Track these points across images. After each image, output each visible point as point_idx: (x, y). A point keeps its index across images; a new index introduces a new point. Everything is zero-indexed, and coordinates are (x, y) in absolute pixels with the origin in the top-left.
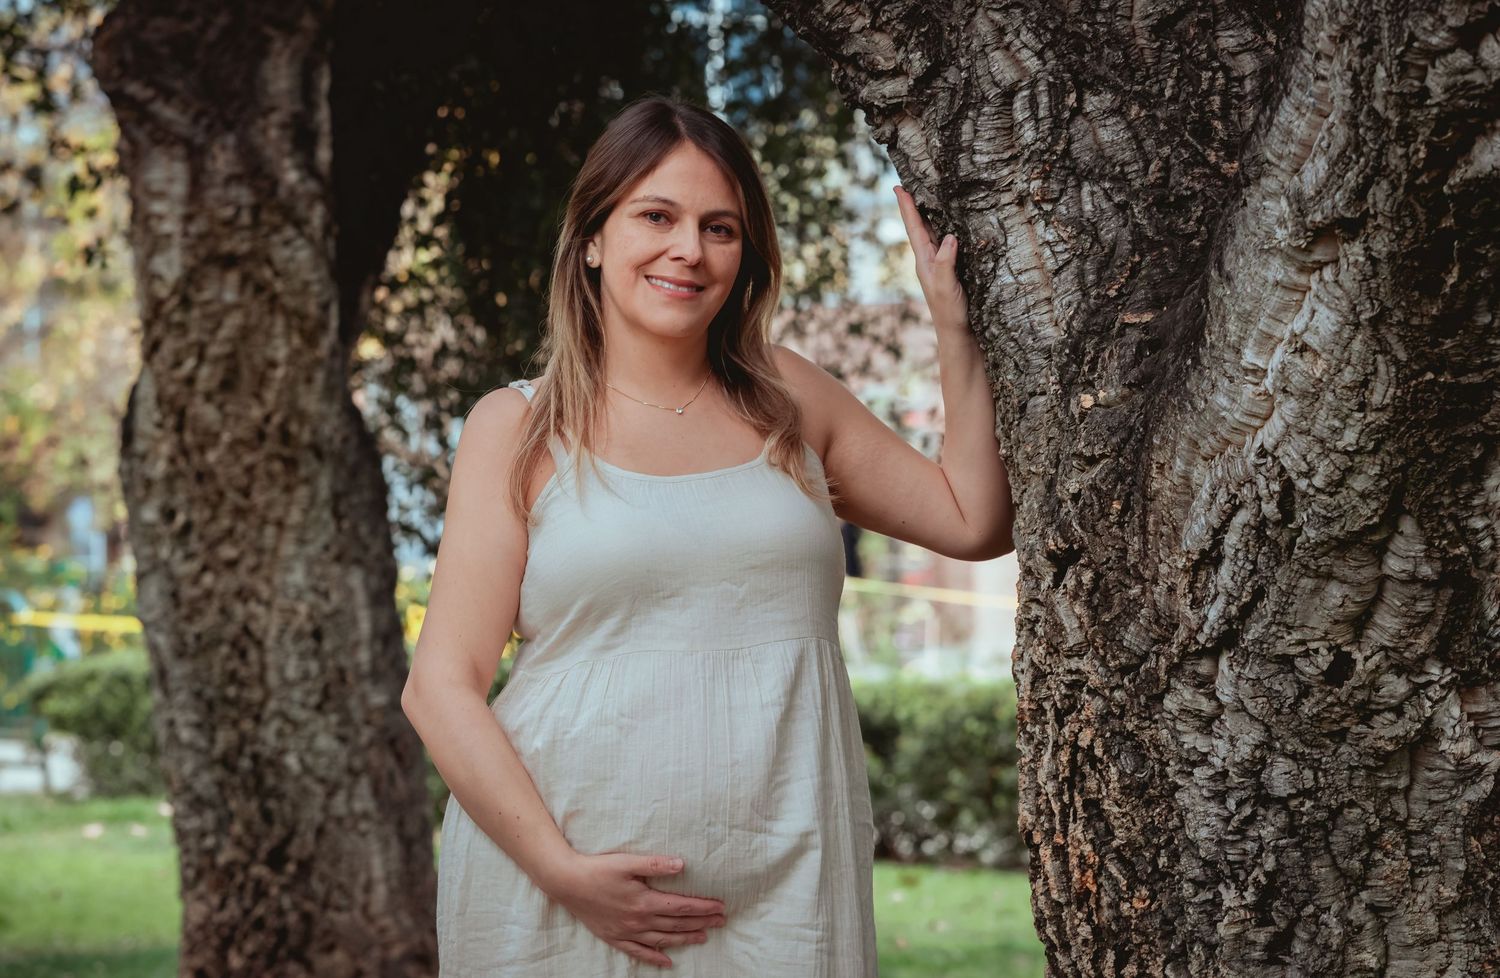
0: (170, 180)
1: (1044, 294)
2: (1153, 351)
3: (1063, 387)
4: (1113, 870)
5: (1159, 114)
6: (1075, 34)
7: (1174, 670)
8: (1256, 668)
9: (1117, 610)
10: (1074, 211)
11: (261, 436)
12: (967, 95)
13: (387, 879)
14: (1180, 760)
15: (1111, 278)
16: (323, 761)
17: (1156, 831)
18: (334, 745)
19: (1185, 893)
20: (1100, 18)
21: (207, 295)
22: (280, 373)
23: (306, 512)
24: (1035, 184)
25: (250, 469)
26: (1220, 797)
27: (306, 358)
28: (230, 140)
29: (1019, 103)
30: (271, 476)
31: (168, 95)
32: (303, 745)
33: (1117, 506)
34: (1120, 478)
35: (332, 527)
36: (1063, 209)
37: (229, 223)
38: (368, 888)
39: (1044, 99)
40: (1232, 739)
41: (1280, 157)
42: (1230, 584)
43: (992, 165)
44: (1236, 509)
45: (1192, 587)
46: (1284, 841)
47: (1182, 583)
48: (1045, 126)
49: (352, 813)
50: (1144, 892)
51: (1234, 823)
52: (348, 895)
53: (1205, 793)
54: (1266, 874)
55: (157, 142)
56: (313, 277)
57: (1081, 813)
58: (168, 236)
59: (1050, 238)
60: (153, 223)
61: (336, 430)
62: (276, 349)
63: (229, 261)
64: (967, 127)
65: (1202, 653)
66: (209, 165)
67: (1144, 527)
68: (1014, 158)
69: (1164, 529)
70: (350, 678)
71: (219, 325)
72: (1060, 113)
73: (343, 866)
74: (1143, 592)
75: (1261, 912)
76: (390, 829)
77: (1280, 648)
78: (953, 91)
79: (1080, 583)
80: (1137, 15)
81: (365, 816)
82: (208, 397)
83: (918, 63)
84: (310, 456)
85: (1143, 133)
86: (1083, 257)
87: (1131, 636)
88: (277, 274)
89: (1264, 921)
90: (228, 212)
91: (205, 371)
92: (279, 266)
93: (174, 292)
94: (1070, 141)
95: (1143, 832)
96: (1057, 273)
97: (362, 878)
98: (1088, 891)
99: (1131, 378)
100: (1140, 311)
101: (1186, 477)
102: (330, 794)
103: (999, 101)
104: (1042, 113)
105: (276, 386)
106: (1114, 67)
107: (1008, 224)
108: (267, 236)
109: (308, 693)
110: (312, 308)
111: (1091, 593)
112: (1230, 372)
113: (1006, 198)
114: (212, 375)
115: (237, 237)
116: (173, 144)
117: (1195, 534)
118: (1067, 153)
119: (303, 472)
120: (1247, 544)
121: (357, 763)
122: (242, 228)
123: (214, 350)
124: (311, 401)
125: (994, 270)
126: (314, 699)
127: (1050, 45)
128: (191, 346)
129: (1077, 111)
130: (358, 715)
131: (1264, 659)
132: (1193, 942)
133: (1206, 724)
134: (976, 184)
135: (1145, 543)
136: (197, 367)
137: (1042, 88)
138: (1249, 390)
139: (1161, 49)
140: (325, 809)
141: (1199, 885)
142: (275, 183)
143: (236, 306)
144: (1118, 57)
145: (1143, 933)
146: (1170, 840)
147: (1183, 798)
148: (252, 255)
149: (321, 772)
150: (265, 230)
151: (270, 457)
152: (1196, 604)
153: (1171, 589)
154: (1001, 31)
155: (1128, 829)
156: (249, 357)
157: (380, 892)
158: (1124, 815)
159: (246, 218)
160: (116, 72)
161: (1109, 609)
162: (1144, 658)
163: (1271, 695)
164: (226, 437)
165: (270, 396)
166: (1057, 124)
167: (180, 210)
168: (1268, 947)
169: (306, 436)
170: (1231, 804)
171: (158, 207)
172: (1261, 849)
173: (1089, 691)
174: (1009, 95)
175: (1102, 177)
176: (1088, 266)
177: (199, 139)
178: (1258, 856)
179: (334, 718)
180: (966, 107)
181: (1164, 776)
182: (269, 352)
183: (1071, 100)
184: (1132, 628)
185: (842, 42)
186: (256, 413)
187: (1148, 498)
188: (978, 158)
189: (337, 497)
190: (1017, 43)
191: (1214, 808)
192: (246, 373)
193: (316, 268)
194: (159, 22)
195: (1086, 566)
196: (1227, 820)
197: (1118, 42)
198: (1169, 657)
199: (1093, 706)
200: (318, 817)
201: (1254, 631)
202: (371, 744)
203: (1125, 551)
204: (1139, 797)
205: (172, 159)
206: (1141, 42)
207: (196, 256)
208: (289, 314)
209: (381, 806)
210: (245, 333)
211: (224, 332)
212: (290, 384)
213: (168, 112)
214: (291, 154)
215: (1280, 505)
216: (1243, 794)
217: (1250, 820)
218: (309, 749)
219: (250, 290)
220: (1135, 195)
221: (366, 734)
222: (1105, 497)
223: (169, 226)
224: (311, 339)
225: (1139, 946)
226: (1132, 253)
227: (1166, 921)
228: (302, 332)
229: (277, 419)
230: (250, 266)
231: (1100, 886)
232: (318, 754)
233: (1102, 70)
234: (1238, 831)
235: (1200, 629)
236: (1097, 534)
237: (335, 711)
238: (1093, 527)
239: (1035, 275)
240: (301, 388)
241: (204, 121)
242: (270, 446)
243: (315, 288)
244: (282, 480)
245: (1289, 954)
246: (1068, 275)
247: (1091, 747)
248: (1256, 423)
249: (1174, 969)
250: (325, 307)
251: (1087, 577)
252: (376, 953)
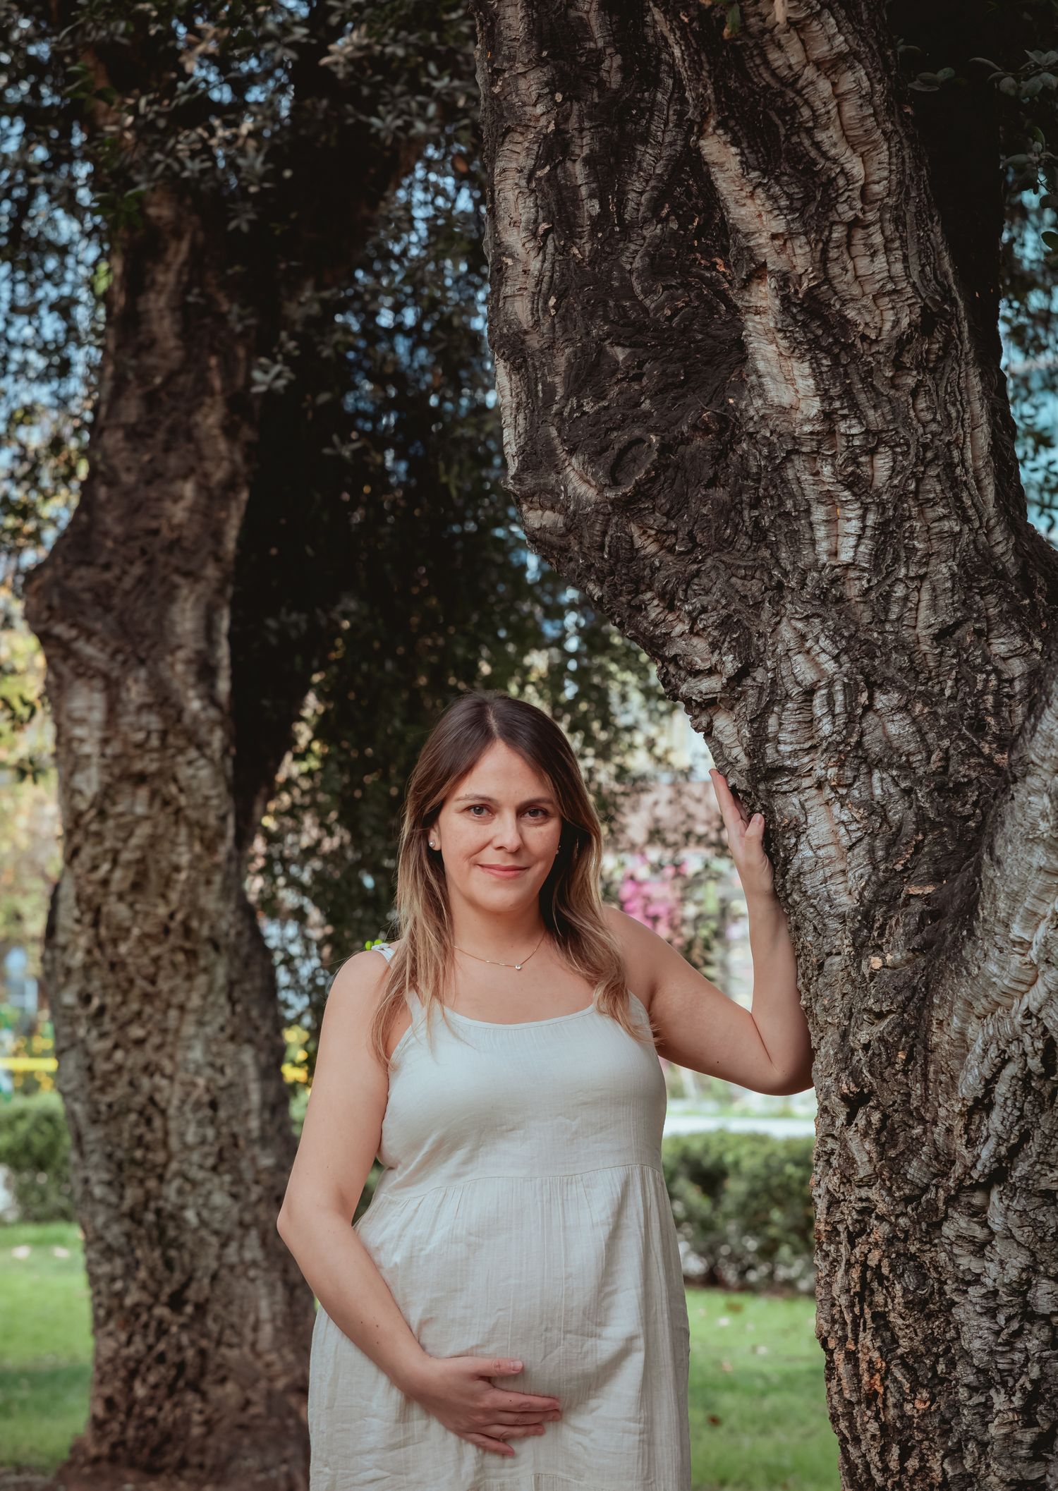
0: (90, 709)
1: (840, 866)
2: (934, 920)
3: (856, 949)
4: (898, 1375)
5: (939, 711)
6: (867, 641)
7: (951, 1201)
8: (1023, 1201)
9: (901, 1147)
10: (865, 795)
11: (167, 931)
12: (772, 692)
13: (273, 1319)
14: (957, 1280)
15: (899, 854)
16: (218, 1216)
17: (935, 1341)
18: (228, 1201)
19: (961, 1397)
20: (888, 627)
21: (120, 808)
22: (183, 876)
23: (204, 997)
24: (832, 772)
25: (156, 960)
26: (991, 1313)
27: (206, 863)
28: (143, 673)
29: (819, 700)
30: (174, 965)
31: (89, 635)
32: (200, 1201)
33: (902, 1056)
34: (905, 1032)
35: (228, 1010)
36: (856, 793)
37: (140, 746)
38: (256, 1328)
39: (839, 698)
40: (1002, 1263)
41: (1043, 760)
42: (1000, 1128)
43: (794, 754)
44: (1005, 1063)
45: (967, 1128)
46: (1046, 1354)
47: (959, 1125)
48: (841, 720)
49: (242, 1262)
50: (925, 1395)
51: (1004, 1336)
52: (239, 1334)
53: (978, 1309)
54: (1032, 1381)
55: (79, 676)
56: (213, 792)
57: (870, 1324)
58: (88, 757)
59: (845, 818)
60: (75, 745)
61: (231, 926)
62: (180, 854)
63: (141, 779)
64: (772, 721)
65: (975, 1187)
66: (124, 695)
67: (925, 1075)
68: (814, 747)
69: (943, 1078)
70: (242, 1142)
71: (131, 834)
72: (854, 709)
73: (235, 1308)
74: (925, 1132)
75: (1027, 1415)
76: (276, 1275)
77: (1044, 1184)
78: (761, 689)
79: (869, 1123)
80: (920, 625)
81: (254, 1264)
82: (121, 897)
83: (730, 664)
84: (208, 948)
85: (926, 728)
86: (873, 835)
87: (914, 1170)
88: (181, 790)
89: (1030, 1423)
90: (140, 736)
91: (118, 874)
92: (183, 783)
93: (92, 806)
94: (862, 735)
95: (924, 1341)
96: (851, 848)
97: (251, 1318)
98: (876, 1393)
99: (914, 944)
100: (922, 884)
101: (962, 1033)
102: (224, 1245)
103: (801, 698)
104: (838, 710)
105: (179, 887)
106: (901, 669)
107: (808, 805)
108: (173, 756)
109: (206, 1156)
110: (212, 820)
111: (879, 1132)
112: (1000, 943)
113: (806, 782)
114: (123, 879)
115: (147, 757)
116: (92, 677)
117: (970, 1083)
118: (859, 744)
119: (202, 962)
120: (1014, 1094)
121: (248, 1217)
122: (152, 750)
123: (126, 856)
124: (210, 900)
125: (796, 845)
126: (210, 1161)
127: (845, 651)
128: (106, 852)
129: (868, 708)
130: (249, 1176)
131: (1030, 1193)
132: (968, 1440)
133: (980, 1249)
134: (779, 770)
135: (926, 1089)
136: (111, 871)
137: (838, 687)
138: (1016, 960)
139: (942, 654)
140: (219, 1258)
141: (973, 1389)
142: (180, 711)
143: (146, 818)
144: (904, 661)
145: (924, 1431)
146: (948, 1350)
147: (959, 1313)
148: (160, 773)
149: (216, 1226)
150: (171, 751)
151: (174, 950)
152: (971, 1143)
153: (949, 1130)
154: (803, 637)
155: (911, 1339)
156: (157, 862)
157: (267, 1331)
158: (908, 1326)
159: (155, 742)
160: (45, 615)
161: (894, 1146)
162: (925, 1189)
163: (1036, 1225)
164: (136, 932)
165: (174, 896)
166: (851, 720)
167: (98, 734)
168: (1034, 1446)
169: (205, 932)
170: (1001, 1319)
171: (79, 732)
172: (1027, 1359)
173: (878, 1217)
174: (809, 693)
175: (890, 766)
176: (878, 843)
177: (115, 673)
178: (1025, 1365)
179: (227, 1178)
180: (771, 703)
181: (942, 1293)
182: (174, 858)
183: (863, 698)
184: (914, 1163)
185: (664, 645)
186: (162, 911)
187: (929, 1050)
188: (782, 748)
189: (231, 984)
190: (817, 648)
191: (985, 1322)
192: (153, 876)
193: (215, 786)
194: (83, 571)
195: (875, 1108)
196: (998, 1333)
197: (904, 648)
198: (947, 1190)
199: (880, 1231)
200: (214, 1265)
201: (1021, 1169)
202: (260, 1200)
203: (908, 1095)
204: (921, 1311)
205: (92, 690)
206: (925, 648)
207: (111, 775)
208: (190, 824)
209: (268, 1256)
210: (153, 841)
211: (134, 841)
212: (192, 886)
213: (88, 650)
214: (194, 686)
215: (1043, 1061)
216: (1011, 1311)
217: (1017, 1334)
218: (205, 1205)
219: (157, 804)
220: (919, 781)
221: (256, 1191)
222: (891, 1048)
223: (89, 748)
224: (210, 847)
225: (921, 1442)
226: (917, 832)
227: (944, 1421)
228: (202, 840)
229: (180, 916)
230: (157, 783)
231: (886, 1388)
232: (214, 1209)
233: (890, 672)
234: (1006, 1343)
235: (974, 1166)
236: (884, 1080)
237: (228, 1172)
238: (881, 1074)
239: (832, 851)
240: (202, 889)
241: (120, 657)
242: (174, 940)
243: (215, 802)
244: (184, 969)
245: (1052, 1452)
246: (860, 850)
247: (879, 1266)
248: (1023, 988)
249: (951, 1463)
250: (223, 819)
251: (876, 1117)
252: (263, 1384)
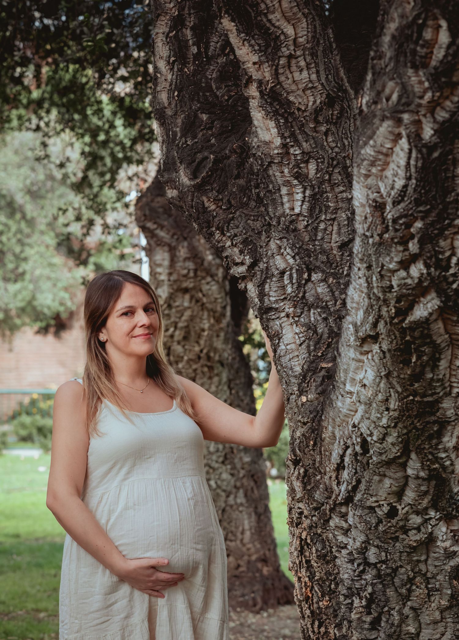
0: (163, 260)
1: (296, 354)
2: (328, 379)
3: (300, 392)
4: (316, 589)
5: (341, 281)
6: (307, 250)
7: (332, 510)
8: (360, 511)
9: (312, 485)
10: (307, 321)
11: (199, 358)
12: (267, 273)
13: (250, 529)
14: (337, 546)
15: (320, 348)
16: (225, 483)
17: (330, 574)
18: (229, 477)
19: (341, 600)
20: (317, 243)
21: (177, 304)
22: (206, 333)
23: (217, 387)
24: (292, 310)
25: (195, 370)
26: (352, 561)
27: (217, 327)
28: (186, 244)
29: (286, 277)
30: (203, 373)
31: (162, 227)
32: (217, 477)
33: (312, 443)
34: (313, 432)
35: (228, 392)
36: (302, 320)
37: (185, 276)
38: (243, 533)
39: (295, 276)
40: (354, 539)
42: (347, 477)
43: (276, 301)
44: (347, 447)
45: (337, 478)
46: (375, 581)
47: (334, 475)
48: (295, 286)
49: (236, 503)
50: (327, 598)
51: (357, 573)
52: (235, 535)
53: (346, 560)
54: (369, 594)
55: (158, 245)
56: (219, 296)
57: (305, 565)
58: (163, 281)
59: (297, 331)
60: (157, 276)
61: (229, 355)
62: (204, 324)
63: (186, 290)
64: (267, 286)
65: (341, 504)
66: (178, 254)
67: (321, 452)
68: (285, 298)
69: (327, 453)
70: (235, 451)
71: (182, 315)
72: (301, 281)
73: (233, 524)
74: (321, 478)
75: (368, 609)
76: (251, 510)
77: (368, 504)
78: (262, 271)
79: (299, 473)
80: (333, 241)
81: (242, 504)
82: (179, 343)
83: (248, 260)
84: (218, 365)
85: (334, 290)
86: (309, 339)
87: (317, 495)
88: (204, 295)
89: (369, 613)
90: (185, 272)
91: (177, 333)
92: (205, 292)
93: (165, 303)
94: (305, 293)
95: (326, 574)
96: (300, 345)
97: (241, 529)
98: (309, 596)
99: (318, 391)
100: (328, 362)
101: (333, 433)
102: (228, 496)
103: (279, 276)
104: (294, 281)
105: (204, 338)
106: (323, 262)
107: (283, 325)
108: (200, 281)
109: (219, 457)
110: (219, 309)
111: (304, 477)
112: (342, 393)
113: (283, 314)
114: (180, 334)
115: (189, 281)
116: (164, 246)
117: (335, 458)
118: (304, 297)
119: (216, 372)
120: (352, 462)
121: (238, 484)
122: (190, 278)
123: (180, 325)
124: (219, 344)
125: (278, 343)
126: (221, 459)
127: (297, 254)
128: (172, 323)
129: (309, 280)
130: (239, 466)
131: (363, 508)
132: (344, 620)
133: (346, 532)
134: (270, 309)
135: (322, 458)
136: (174, 331)
137: (294, 271)
138: (348, 400)
139: (342, 255)
140: (226, 502)
141: (346, 597)
142: (203, 260)
143: (189, 308)
144: (324, 258)
145: (326, 615)
146: (335, 578)
147: (338, 562)
148: (194, 288)
149: (224, 488)
150: (199, 278)
151: (202, 366)
152: (339, 484)
153: (330, 477)
154: (280, 248)
155: (320, 573)
156: (194, 327)
157: (248, 534)
158: (319, 567)
159: (192, 274)
160: (143, 218)
161: (310, 484)
162: (323, 505)
163: (367, 522)
164: (186, 358)
165: (202, 342)
166: (299, 286)
167: (167, 271)
168: (371, 623)
169: (217, 358)
170: (356, 565)
171: (159, 270)
172: (367, 584)
173: (305, 517)
174: (283, 273)
175: (317, 307)
176: (311, 343)
177: (173, 244)
178: (366, 586)
179: (229, 467)
180: (266, 278)
181: (332, 552)
182: (202, 325)
183: (306, 276)
184: (318, 492)
185: (222, 251)
186: (197, 349)
187: (322, 440)
188: (271, 298)
189: (230, 381)
190: (285, 253)
191: (349, 566)
192: (193, 333)
193: (219, 293)
194: (159, 199)
195: (302, 466)
196: (355, 571)
197: (325, 252)
198: (330, 505)
199: (306, 523)
200: (223, 505)
201: (358, 497)
202: (244, 476)
203: (315, 461)
204: (324, 560)
205: (164, 251)
206: (335, 252)
207: (173, 289)
208: (209, 310)
209: (248, 501)
210: (192, 318)
211: (184, 318)
212: (210, 338)
213: (161, 234)
214: (209, 249)
215: (361, 447)
216: (360, 561)
217: (363, 572)
218: (219, 479)
219: (194, 301)
220: (330, 314)
221: (242, 473)
222: (307, 439)
223: (163, 277)
224: (218, 320)
225: (326, 620)
226: (329, 338)
227: (335, 611)
228: (214, 318)
229: (205, 351)
230: (193, 292)
231: (313, 595)
232: (223, 481)
233: (318, 264)
234: (358, 576)
235: (339, 495)
236: (305, 454)
237: (229, 464)
238: (304, 451)
239: (293, 346)
240: (215, 339)
241: (176, 237)
242: (202, 362)
243: (220, 300)
244: (208, 375)
245: (380, 626)
246: (304, 346)
247: (306, 539)
248: (353, 413)
249: (338, 630)
250: (224, 308)
251: (302, 470)
252: (246, 558)
